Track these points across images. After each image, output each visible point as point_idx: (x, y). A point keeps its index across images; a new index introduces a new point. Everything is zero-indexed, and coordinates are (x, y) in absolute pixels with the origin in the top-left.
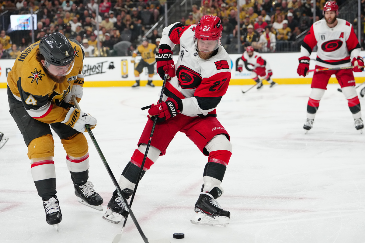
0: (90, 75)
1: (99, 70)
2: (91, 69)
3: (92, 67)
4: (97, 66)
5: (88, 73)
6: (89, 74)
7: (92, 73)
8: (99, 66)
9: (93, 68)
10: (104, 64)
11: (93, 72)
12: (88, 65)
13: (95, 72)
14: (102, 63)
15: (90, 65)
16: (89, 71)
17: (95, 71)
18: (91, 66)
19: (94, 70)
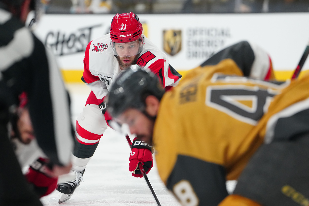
0: (62, 54)
1: (83, 45)
2: (65, 42)
3: (67, 37)
4: (78, 34)
5: (57, 49)
6: (59, 52)
7: (66, 50)
8: (83, 35)
9: (69, 40)
10: (95, 31)
11: (70, 48)
12: (58, 34)
13: (74, 50)
14: (90, 29)
15: (62, 32)
16: (59, 46)
17: (73, 46)
18: (64, 36)
19: (71, 44)
